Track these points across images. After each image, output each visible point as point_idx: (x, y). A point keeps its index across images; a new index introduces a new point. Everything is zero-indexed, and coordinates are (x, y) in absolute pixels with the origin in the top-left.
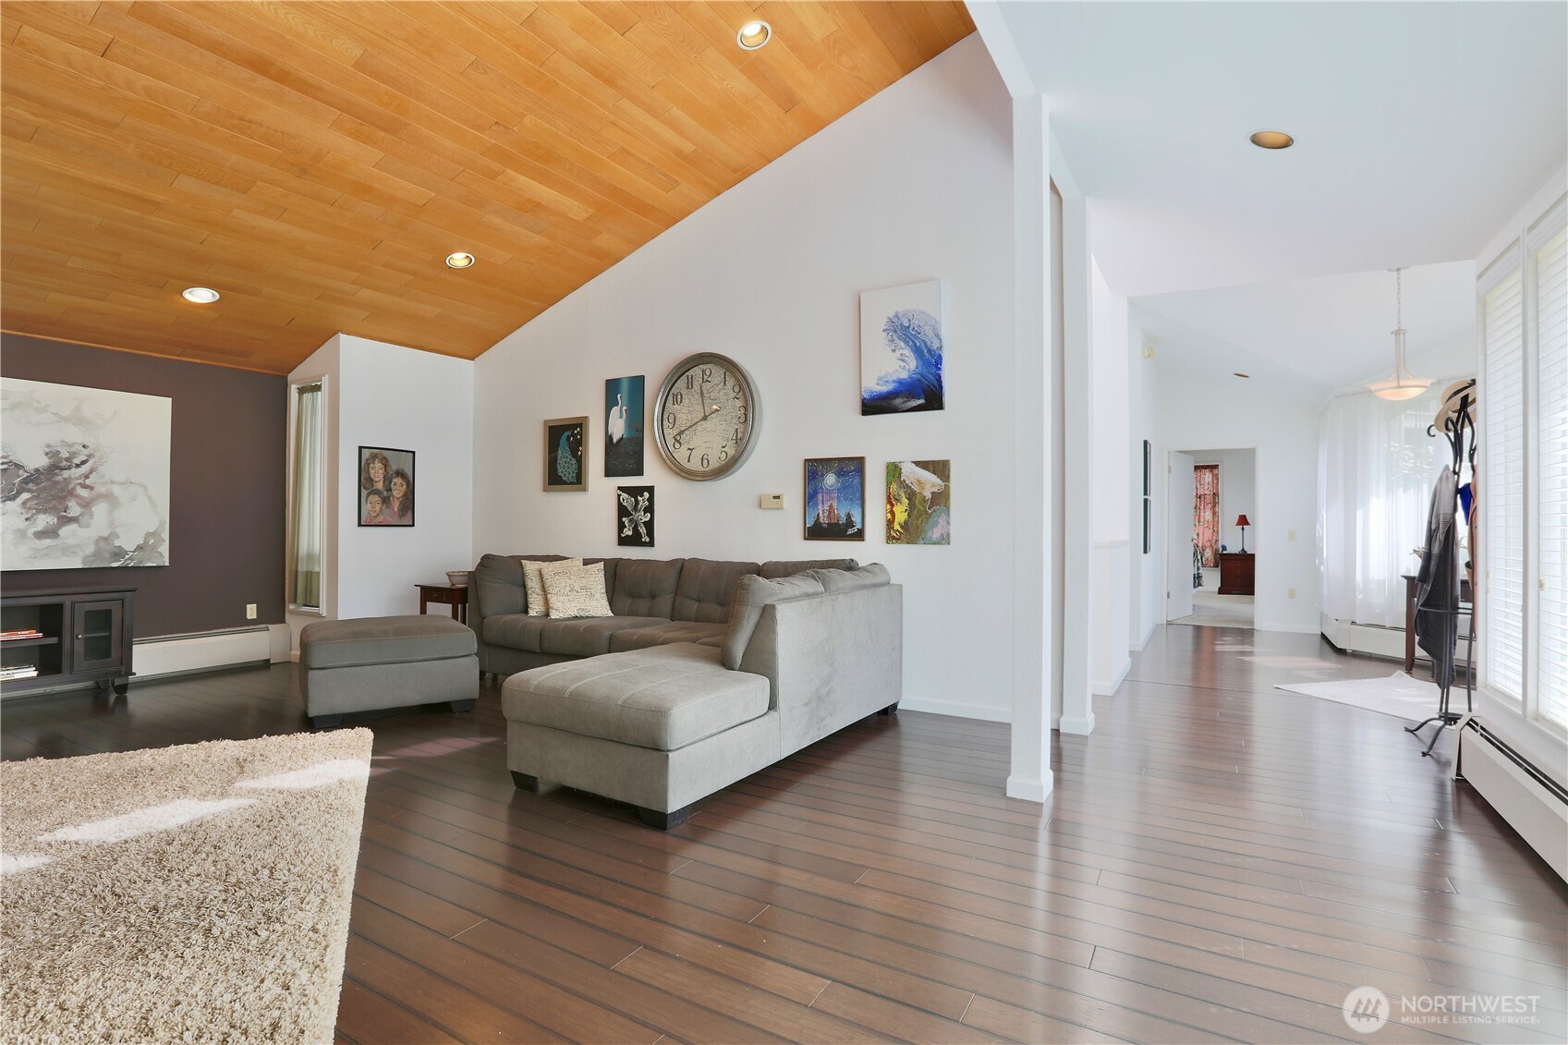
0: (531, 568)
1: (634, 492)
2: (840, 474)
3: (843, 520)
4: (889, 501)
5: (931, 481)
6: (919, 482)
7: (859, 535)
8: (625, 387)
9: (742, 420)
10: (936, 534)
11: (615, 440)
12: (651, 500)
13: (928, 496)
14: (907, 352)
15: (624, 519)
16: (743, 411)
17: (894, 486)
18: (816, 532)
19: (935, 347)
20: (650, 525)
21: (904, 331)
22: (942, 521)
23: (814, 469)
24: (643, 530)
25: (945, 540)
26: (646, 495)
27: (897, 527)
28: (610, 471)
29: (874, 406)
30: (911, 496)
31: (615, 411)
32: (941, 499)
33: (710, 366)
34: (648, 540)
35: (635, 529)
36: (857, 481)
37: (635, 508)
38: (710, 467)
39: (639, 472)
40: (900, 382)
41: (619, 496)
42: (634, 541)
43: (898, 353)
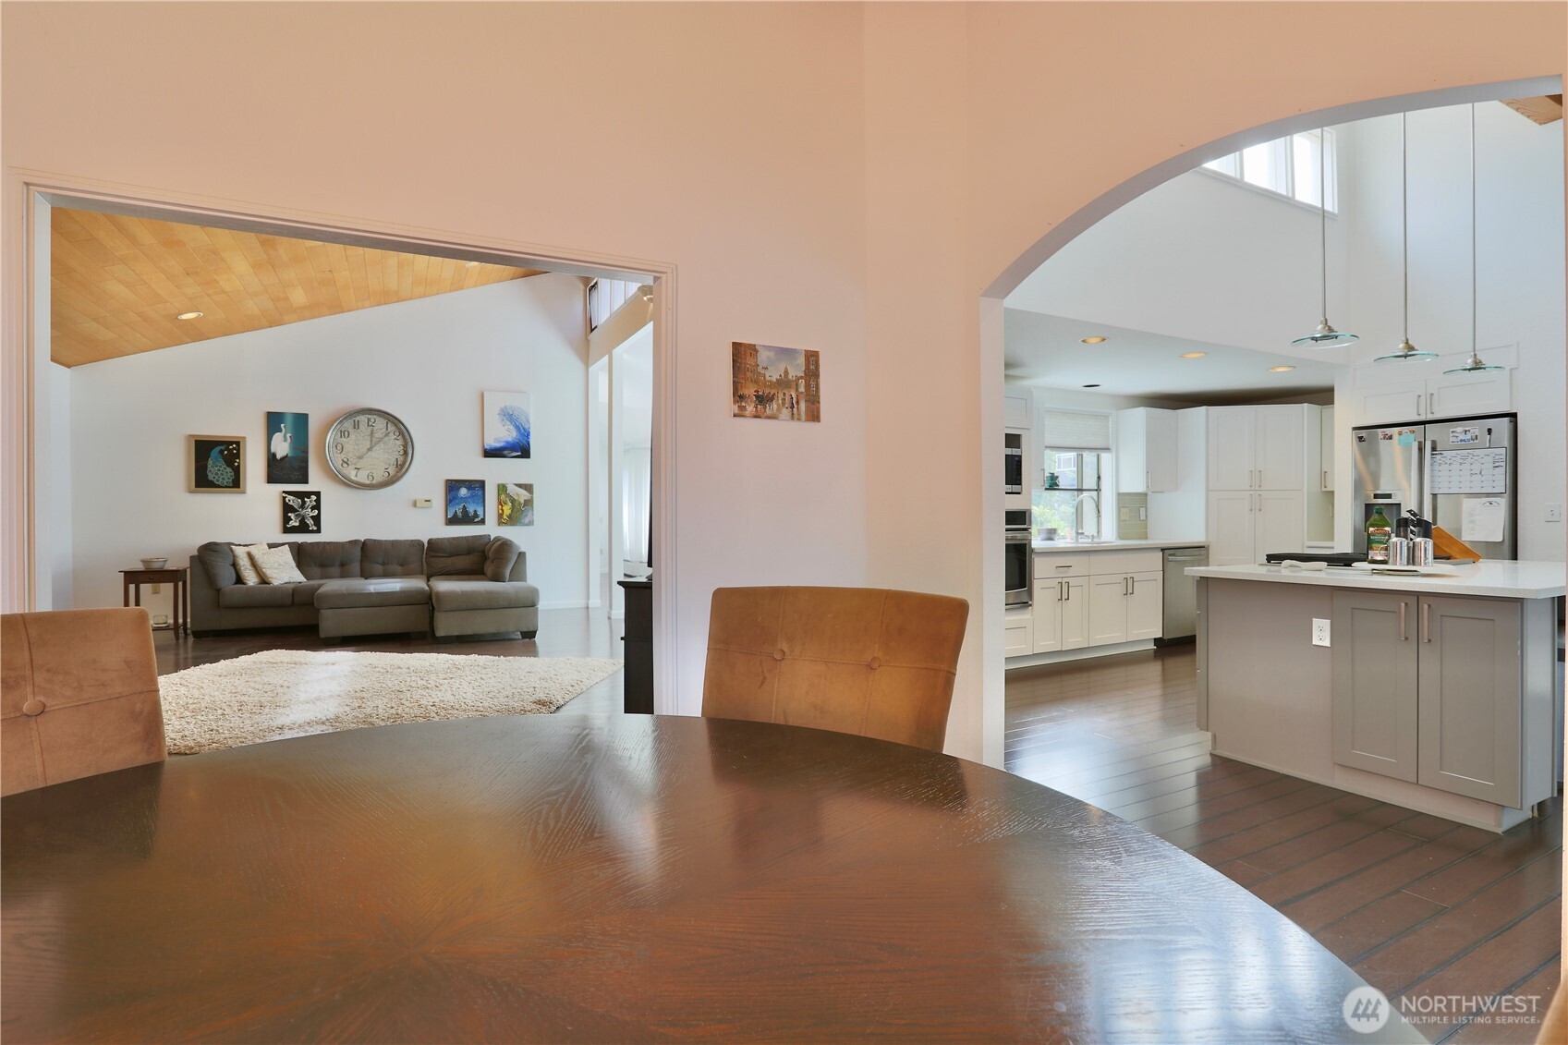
0: (240, 552)
1: (302, 495)
2: (469, 488)
3: (472, 513)
4: (500, 503)
5: (523, 495)
6: (517, 494)
7: (483, 522)
8: (289, 420)
9: (402, 452)
10: (527, 521)
11: (278, 457)
12: (318, 501)
13: (522, 502)
14: (511, 427)
15: (289, 514)
16: (402, 448)
17: (503, 497)
18: (452, 521)
19: (526, 427)
20: (317, 519)
21: (509, 416)
22: (529, 514)
23: (452, 486)
24: (310, 522)
25: (531, 523)
26: (314, 498)
27: (505, 517)
28: (271, 479)
29: (490, 453)
30: (513, 501)
31: (277, 437)
32: (529, 503)
33: (375, 417)
34: (315, 528)
35: (303, 521)
36: (480, 493)
37: (303, 506)
38: (374, 482)
39: (306, 482)
40: (507, 442)
41: (284, 498)
42: (303, 528)
43: (506, 427)
